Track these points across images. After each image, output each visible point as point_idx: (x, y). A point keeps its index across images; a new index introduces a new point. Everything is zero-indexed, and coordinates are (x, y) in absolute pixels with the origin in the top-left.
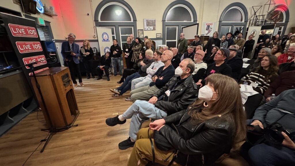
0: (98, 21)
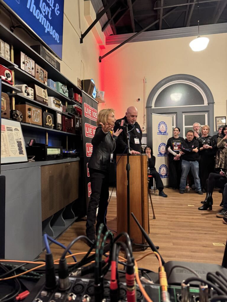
0: (151, 107)
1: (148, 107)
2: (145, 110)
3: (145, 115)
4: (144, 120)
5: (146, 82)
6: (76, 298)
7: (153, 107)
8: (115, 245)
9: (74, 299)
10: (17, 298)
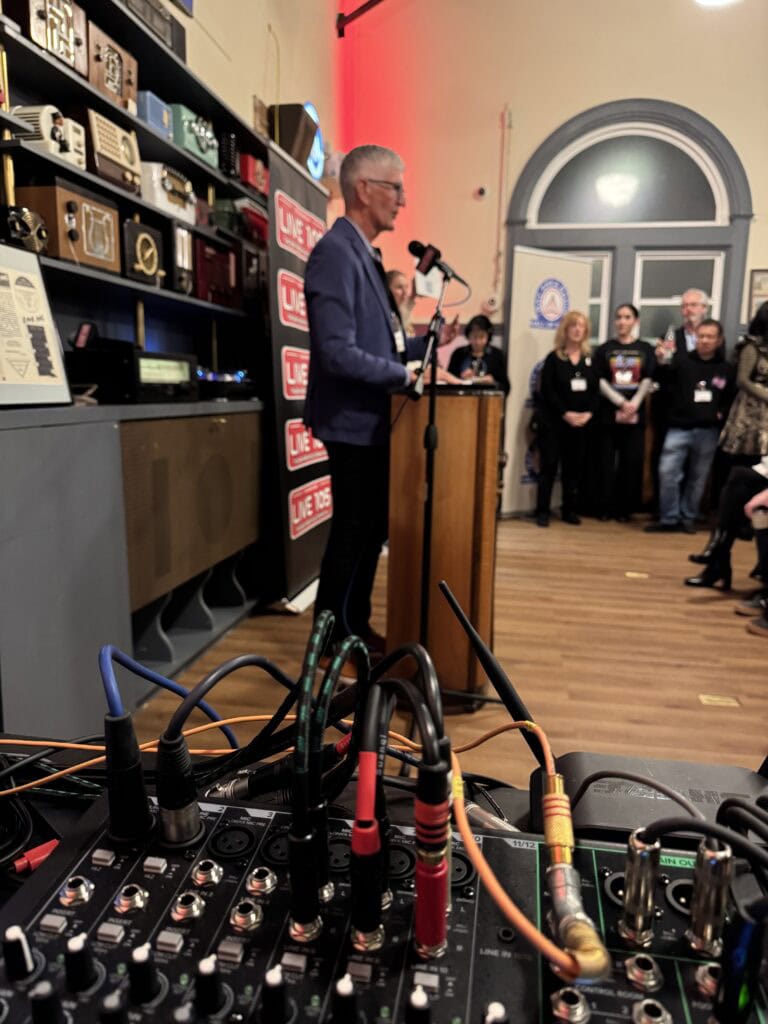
0: (524, 222)
1: (515, 221)
2: (503, 233)
3: (499, 254)
4: (497, 271)
5: (510, 126)
6: (223, 878)
7: (533, 224)
8: (377, 690)
9: (215, 879)
10: (19, 864)
